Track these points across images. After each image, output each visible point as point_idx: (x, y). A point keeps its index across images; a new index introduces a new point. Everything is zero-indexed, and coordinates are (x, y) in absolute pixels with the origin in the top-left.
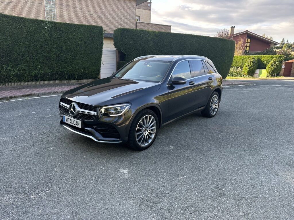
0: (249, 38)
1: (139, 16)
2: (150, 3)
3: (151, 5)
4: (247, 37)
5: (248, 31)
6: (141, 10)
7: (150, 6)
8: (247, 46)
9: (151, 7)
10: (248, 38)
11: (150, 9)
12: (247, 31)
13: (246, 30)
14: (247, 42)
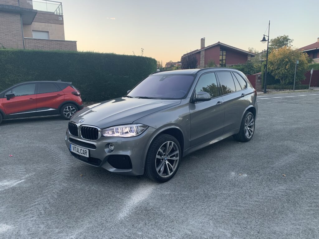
0: (225, 50)
1: (48, 32)
2: (62, 16)
3: (63, 19)
4: (220, 49)
5: (221, 42)
6: (50, 24)
7: (61, 19)
8: (223, 59)
9: (63, 21)
10: (223, 51)
11: (62, 23)
12: (219, 42)
13: (217, 42)
14: (222, 55)
